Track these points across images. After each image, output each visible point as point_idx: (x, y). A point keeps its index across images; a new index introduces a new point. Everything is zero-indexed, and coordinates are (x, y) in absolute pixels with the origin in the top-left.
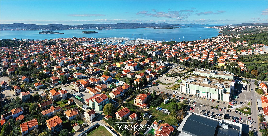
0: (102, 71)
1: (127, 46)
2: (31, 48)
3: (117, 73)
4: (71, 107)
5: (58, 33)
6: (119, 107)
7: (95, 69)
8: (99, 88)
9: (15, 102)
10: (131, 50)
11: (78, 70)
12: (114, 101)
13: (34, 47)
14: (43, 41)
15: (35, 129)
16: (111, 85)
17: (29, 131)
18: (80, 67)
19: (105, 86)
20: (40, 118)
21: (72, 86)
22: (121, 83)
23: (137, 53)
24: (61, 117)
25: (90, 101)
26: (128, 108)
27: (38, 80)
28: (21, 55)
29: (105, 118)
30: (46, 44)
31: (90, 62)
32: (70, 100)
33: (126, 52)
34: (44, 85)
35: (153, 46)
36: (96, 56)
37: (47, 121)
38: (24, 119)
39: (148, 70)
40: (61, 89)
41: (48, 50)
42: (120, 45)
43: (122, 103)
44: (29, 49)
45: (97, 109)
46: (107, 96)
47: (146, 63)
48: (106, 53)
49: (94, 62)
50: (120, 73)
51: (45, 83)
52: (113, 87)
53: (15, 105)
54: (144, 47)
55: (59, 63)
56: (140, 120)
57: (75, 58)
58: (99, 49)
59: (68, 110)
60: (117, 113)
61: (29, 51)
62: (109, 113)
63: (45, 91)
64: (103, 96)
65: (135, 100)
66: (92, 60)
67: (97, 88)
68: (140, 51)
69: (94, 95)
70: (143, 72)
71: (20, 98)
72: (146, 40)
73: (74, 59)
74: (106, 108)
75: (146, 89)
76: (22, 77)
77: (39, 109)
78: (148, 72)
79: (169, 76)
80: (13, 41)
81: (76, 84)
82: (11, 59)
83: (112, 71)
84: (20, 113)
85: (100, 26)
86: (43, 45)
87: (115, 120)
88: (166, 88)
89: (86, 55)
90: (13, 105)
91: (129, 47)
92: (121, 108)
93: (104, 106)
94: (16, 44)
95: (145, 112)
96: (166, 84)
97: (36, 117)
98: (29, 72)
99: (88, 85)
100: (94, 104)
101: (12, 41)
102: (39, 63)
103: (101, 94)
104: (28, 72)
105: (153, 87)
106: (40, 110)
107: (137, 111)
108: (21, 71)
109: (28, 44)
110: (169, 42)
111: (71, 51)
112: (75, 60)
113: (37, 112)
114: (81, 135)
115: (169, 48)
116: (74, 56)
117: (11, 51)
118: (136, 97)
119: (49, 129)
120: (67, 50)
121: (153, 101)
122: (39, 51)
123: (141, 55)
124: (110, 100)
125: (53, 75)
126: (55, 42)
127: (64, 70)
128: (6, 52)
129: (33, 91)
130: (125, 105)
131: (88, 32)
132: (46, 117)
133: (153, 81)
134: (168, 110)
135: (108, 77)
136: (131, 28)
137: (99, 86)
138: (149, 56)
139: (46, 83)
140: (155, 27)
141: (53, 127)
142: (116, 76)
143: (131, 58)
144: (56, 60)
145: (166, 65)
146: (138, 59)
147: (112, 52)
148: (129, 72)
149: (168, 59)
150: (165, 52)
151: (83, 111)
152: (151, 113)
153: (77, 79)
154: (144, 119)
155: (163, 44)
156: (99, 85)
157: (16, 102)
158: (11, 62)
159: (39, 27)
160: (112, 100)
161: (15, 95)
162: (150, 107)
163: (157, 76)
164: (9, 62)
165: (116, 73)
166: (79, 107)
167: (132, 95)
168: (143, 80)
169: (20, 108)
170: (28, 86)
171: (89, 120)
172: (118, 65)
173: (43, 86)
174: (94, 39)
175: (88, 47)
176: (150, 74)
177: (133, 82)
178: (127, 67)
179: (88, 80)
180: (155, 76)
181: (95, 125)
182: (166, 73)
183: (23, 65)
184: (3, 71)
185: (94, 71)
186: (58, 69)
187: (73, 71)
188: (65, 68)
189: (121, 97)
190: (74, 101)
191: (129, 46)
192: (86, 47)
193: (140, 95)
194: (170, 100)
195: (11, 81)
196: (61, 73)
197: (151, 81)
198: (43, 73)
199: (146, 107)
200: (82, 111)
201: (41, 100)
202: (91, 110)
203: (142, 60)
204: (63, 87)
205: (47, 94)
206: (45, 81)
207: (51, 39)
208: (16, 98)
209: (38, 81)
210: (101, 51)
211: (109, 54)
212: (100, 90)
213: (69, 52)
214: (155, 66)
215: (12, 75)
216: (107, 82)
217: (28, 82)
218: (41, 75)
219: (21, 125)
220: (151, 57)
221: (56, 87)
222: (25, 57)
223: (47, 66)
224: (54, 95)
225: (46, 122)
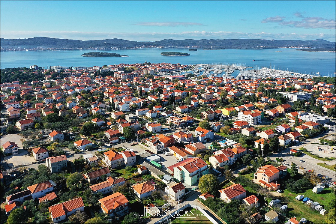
0: (196, 121)
1: (242, 79)
2: (68, 83)
3: (223, 126)
4: (143, 178)
5: (118, 55)
6: (225, 182)
7: (185, 116)
8: (191, 148)
9: (37, 174)
10: (250, 87)
11: (153, 118)
12: (218, 172)
13: (72, 80)
14: (90, 68)
15: (78, 213)
16: (212, 144)
17: (67, 217)
18: (158, 114)
19: (201, 146)
20: (88, 196)
21: (144, 144)
22: (230, 142)
23: (261, 93)
24: (126, 194)
25: (175, 169)
26: (242, 186)
27: (83, 136)
28: (48, 95)
29: (202, 197)
30: (96, 75)
31: (175, 104)
32: (142, 167)
33: (240, 91)
34: (93, 143)
35: (293, 84)
36: (186, 95)
37: (101, 201)
38: (55, 198)
39: (284, 126)
40: (125, 149)
41: (100, 84)
42: (230, 78)
43: (232, 175)
44: (63, 84)
45: (188, 182)
46: (205, 162)
47: (279, 112)
48: (203, 91)
49: (183, 104)
50: (228, 125)
51: (95, 140)
52: (216, 148)
53: (37, 178)
54: (275, 83)
55: (120, 106)
56: (264, 208)
57: (149, 97)
58: (191, 82)
59: (138, 183)
60: (222, 190)
61: (63, 87)
62: (208, 190)
63: (95, 153)
64: (199, 162)
65: (256, 174)
66: (180, 102)
67: (187, 149)
68: (267, 89)
69: (183, 159)
70: (271, 127)
71: (47, 166)
72: (280, 71)
73: (146, 99)
74: (204, 182)
75: (277, 159)
76: (49, 133)
77: (85, 181)
78: (281, 128)
79: (326, 144)
80: (31, 70)
81: (151, 140)
82: (27, 104)
83: (214, 122)
84: (48, 190)
85: (192, 44)
86: (90, 77)
87: (218, 201)
88: (320, 164)
89: (168, 93)
90: (31, 179)
91: (246, 82)
92: (229, 183)
93: (200, 179)
94: (35, 75)
95: (275, 198)
96: (320, 157)
97: (80, 195)
98: (64, 123)
99: (172, 143)
100: (182, 174)
101: (29, 71)
102: (83, 107)
103: (194, 159)
104: (61, 123)
105: (292, 157)
106: (86, 184)
107: (259, 192)
108: (47, 123)
109: (61, 75)
110: (329, 79)
111: (142, 86)
112: (149, 101)
113: (82, 187)
114: (160, 222)
115: (329, 90)
116: (146, 94)
117: (26, 88)
118: (258, 169)
119: (104, 212)
120: (134, 85)
121: (291, 182)
122: (83, 86)
123: (270, 98)
124: (211, 170)
125: (110, 126)
126: (112, 70)
127: (130, 118)
128: (16, 91)
129: (73, 154)
130: (236, 179)
131: (171, 53)
132: (99, 195)
133: (292, 147)
134: (323, 206)
135: (207, 132)
136: (250, 48)
137: (192, 145)
138: (284, 101)
139: (98, 141)
140: (299, 46)
141: (112, 210)
142: (221, 131)
143: (249, 101)
144: (115, 101)
145: (322, 123)
146: (263, 105)
147: (214, 90)
148: (245, 125)
149: (325, 110)
150: (319, 97)
151: (165, 186)
152: (285, 202)
153: (153, 133)
154: (271, 208)
155: (317, 80)
156: (191, 143)
157: (39, 173)
158: (26, 108)
159: (81, 45)
160: (213, 169)
161: (36, 163)
162: (283, 192)
163: (300, 140)
164: (22, 107)
165: (221, 125)
166: (158, 179)
167: (250, 165)
168: (273, 142)
169: (47, 182)
170: (62, 147)
171: (174, 199)
172: (225, 112)
173: (92, 146)
174: (181, 65)
175: (172, 79)
176: (286, 133)
177: (253, 144)
178: (241, 117)
179: (172, 136)
180: (297, 139)
181: (185, 207)
182: (321, 138)
183: (52, 112)
184: (8, 126)
185: (181, 121)
186: (118, 116)
187: (145, 119)
188: (132, 115)
189: (230, 167)
190: (147, 168)
191: (246, 79)
192: (167, 79)
193: (266, 167)
194: (328, 189)
195: (25, 140)
196: (125, 122)
197: (288, 147)
198: (91, 123)
199: (277, 190)
200: (162, 184)
201: (89, 168)
202: (176, 184)
203: (271, 107)
204: (129, 147)
205: (100, 158)
206: (95, 136)
207: (105, 66)
208: (39, 167)
209: (81, 137)
210: (194, 86)
211: (208, 92)
212: (193, 153)
213: (138, 88)
214: (297, 120)
215: (28, 131)
216: (205, 139)
217: (62, 139)
218: (88, 128)
219: (50, 209)
220: (290, 103)
221: (115, 147)
222: (56, 98)
223: (98, 113)
224: (112, 160)
225: (99, 202)
